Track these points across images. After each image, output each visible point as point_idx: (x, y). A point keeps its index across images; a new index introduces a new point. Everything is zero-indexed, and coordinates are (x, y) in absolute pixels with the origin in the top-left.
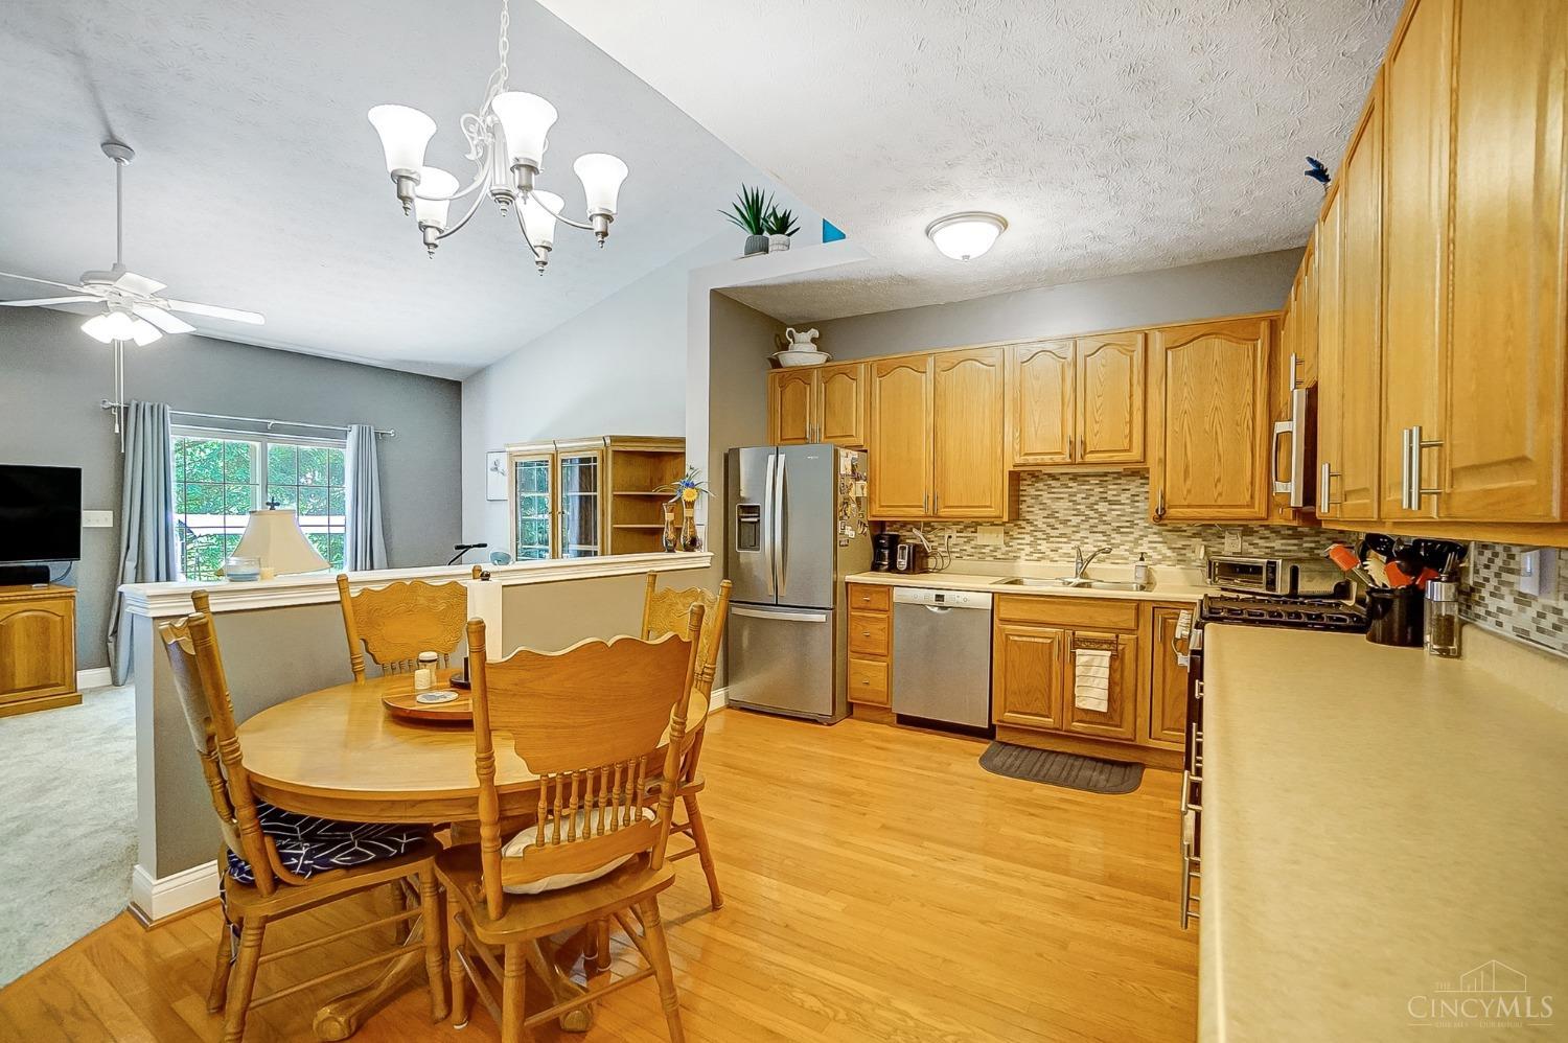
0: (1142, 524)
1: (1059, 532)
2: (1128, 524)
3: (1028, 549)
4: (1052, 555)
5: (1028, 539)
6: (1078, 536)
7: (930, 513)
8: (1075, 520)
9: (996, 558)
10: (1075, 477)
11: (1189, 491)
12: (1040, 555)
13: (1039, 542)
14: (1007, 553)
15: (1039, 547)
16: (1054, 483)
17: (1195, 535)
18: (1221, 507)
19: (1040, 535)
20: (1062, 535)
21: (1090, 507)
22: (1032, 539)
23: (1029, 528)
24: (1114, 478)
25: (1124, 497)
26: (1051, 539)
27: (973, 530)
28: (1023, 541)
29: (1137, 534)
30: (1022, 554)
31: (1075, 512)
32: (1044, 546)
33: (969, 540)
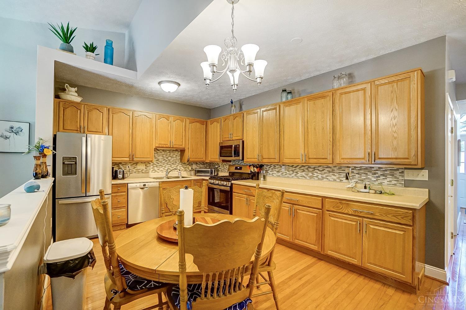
0: (178, 162)
1: (160, 164)
2: (175, 162)
3: (152, 170)
4: (158, 171)
5: (152, 167)
6: (164, 166)
7: (131, 160)
8: (164, 161)
9: (143, 173)
10: (163, 150)
11: (193, 155)
12: (155, 171)
13: (155, 167)
14: (146, 171)
15: (155, 169)
16: (158, 152)
17: (188, 165)
18: (198, 158)
19: (155, 166)
20: (160, 165)
21: (167, 158)
22: (153, 167)
23: (152, 164)
24: (172, 151)
25: (174, 156)
26: (158, 167)
27: (136, 165)
28: (150, 167)
29: (177, 164)
30: (150, 171)
31: (163, 159)
32: (156, 168)
33: (135, 168)
